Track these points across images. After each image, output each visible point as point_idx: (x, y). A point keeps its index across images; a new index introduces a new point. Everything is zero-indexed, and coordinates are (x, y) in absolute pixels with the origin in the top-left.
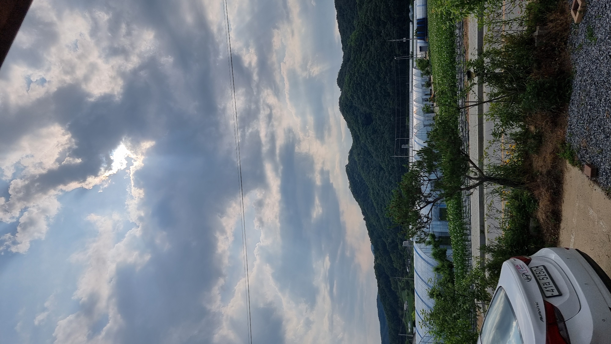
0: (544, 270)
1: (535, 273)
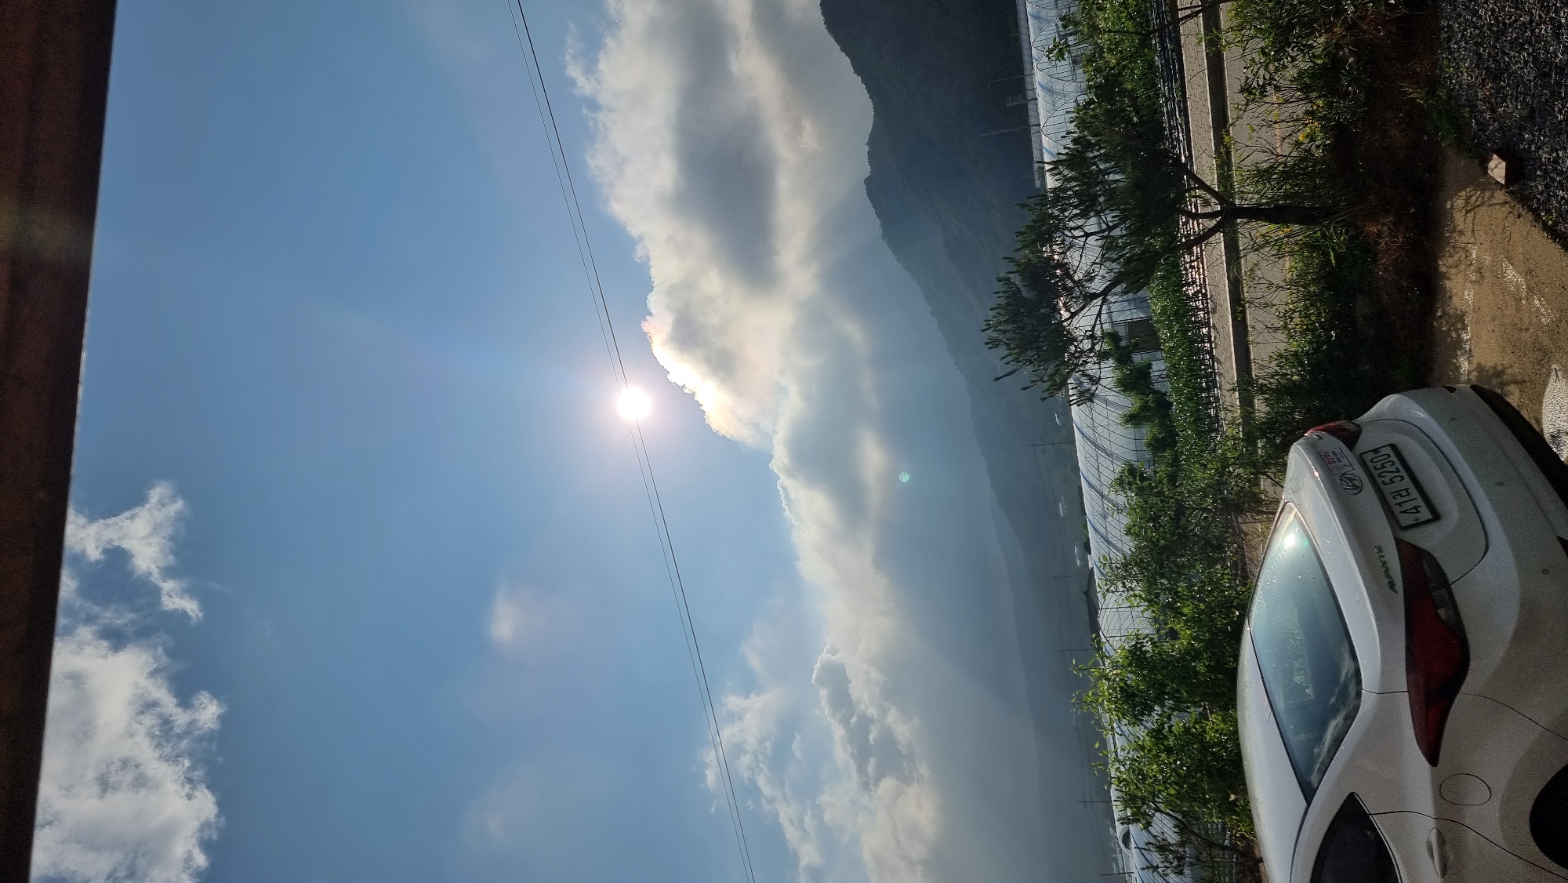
0: (1394, 458)
1: (1371, 465)
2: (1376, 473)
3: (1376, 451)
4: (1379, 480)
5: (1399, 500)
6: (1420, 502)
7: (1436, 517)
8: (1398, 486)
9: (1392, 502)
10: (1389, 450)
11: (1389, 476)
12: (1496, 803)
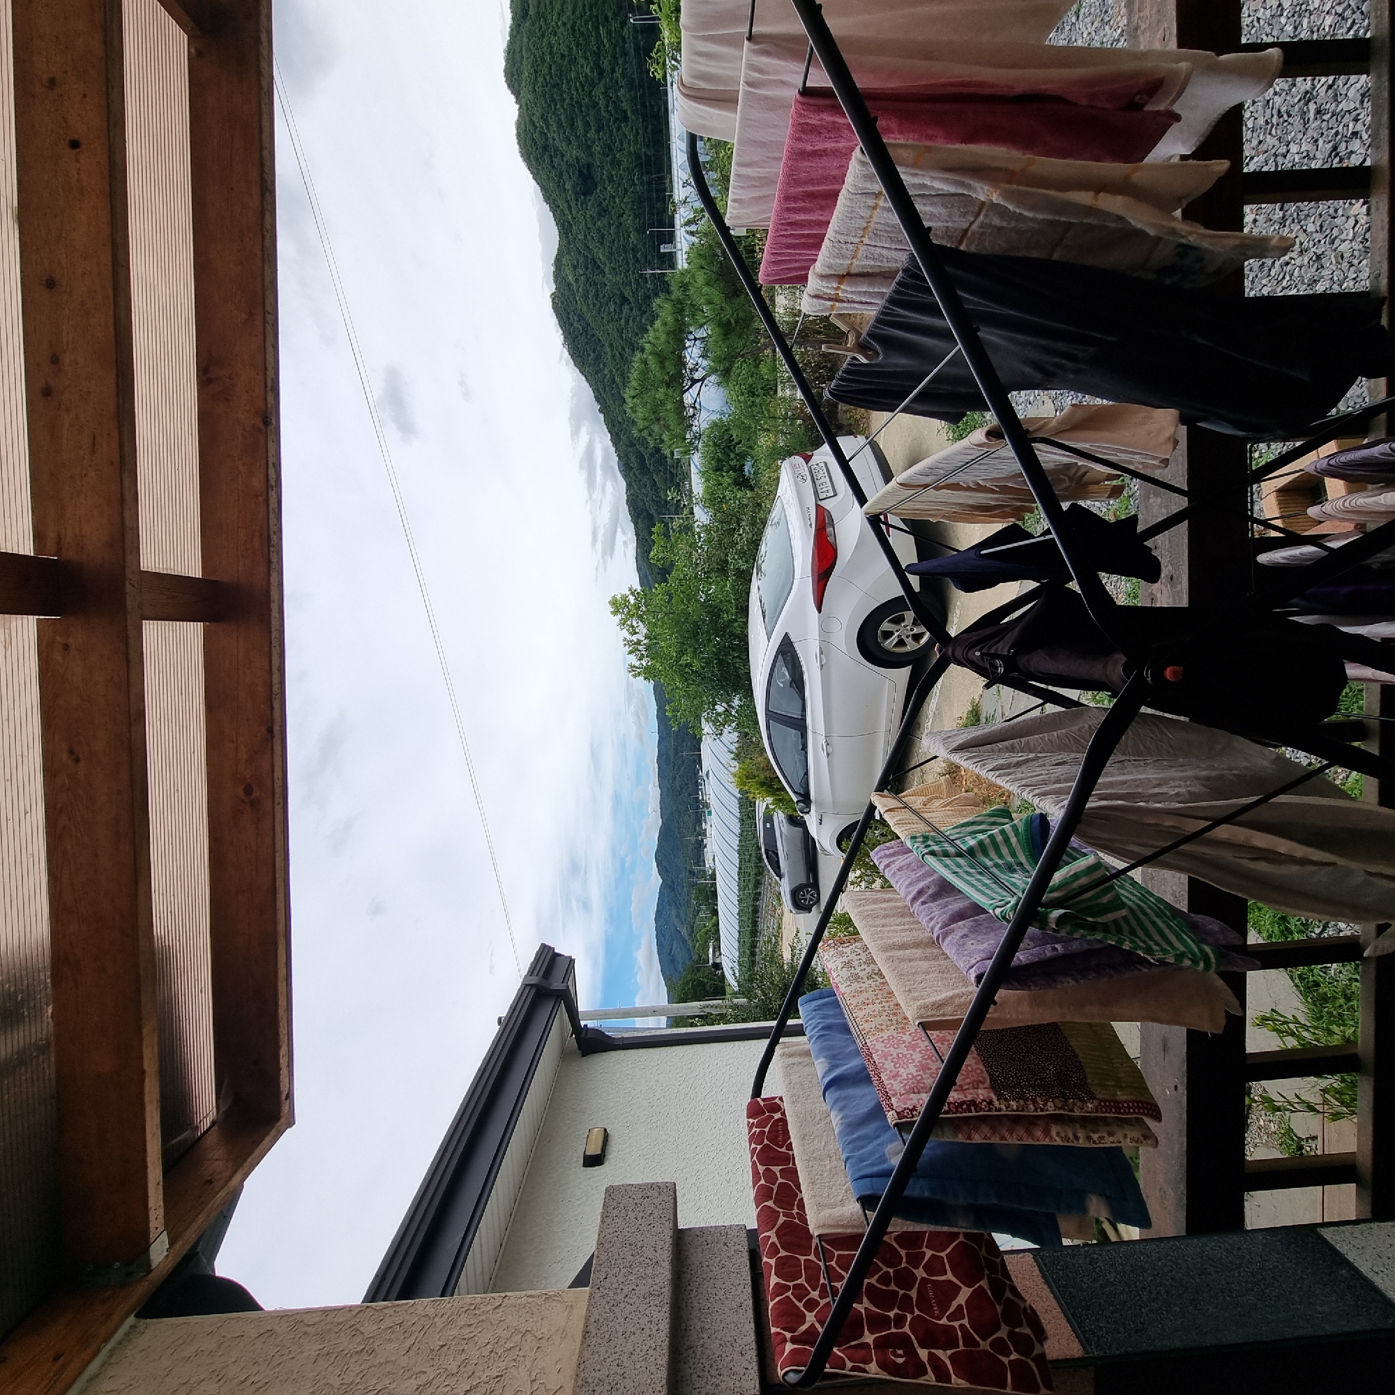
0: (824, 468)
1: (813, 471)
2: (814, 474)
3: (817, 464)
4: (815, 478)
5: (822, 486)
6: (830, 488)
7: (835, 495)
8: (823, 480)
9: (818, 488)
10: (823, 465)
11: (820, 476)
12: (843, 632)
